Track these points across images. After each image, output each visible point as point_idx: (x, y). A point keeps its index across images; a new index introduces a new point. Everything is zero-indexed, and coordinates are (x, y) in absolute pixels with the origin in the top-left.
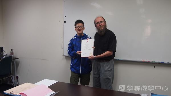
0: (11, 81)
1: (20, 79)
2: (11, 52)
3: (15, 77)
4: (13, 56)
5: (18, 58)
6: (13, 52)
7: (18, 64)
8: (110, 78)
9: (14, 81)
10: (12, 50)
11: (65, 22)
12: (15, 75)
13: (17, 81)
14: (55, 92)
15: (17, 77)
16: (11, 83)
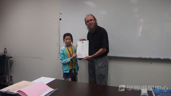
0: (5, 81)
1: (14, 79)
2: (4, 51)
3: (9, 76)
4: (6, 54)
5: (12, 57)
6: (6, 51)
7: (11, 63)
8: (104, 74)
9: (8, 81)
10: (5, 49)
11: (60, 19)
12: (9, 75)
13: (11, 81)
14: (53, 89)
15: (11, 76)
16: (5, 83)
